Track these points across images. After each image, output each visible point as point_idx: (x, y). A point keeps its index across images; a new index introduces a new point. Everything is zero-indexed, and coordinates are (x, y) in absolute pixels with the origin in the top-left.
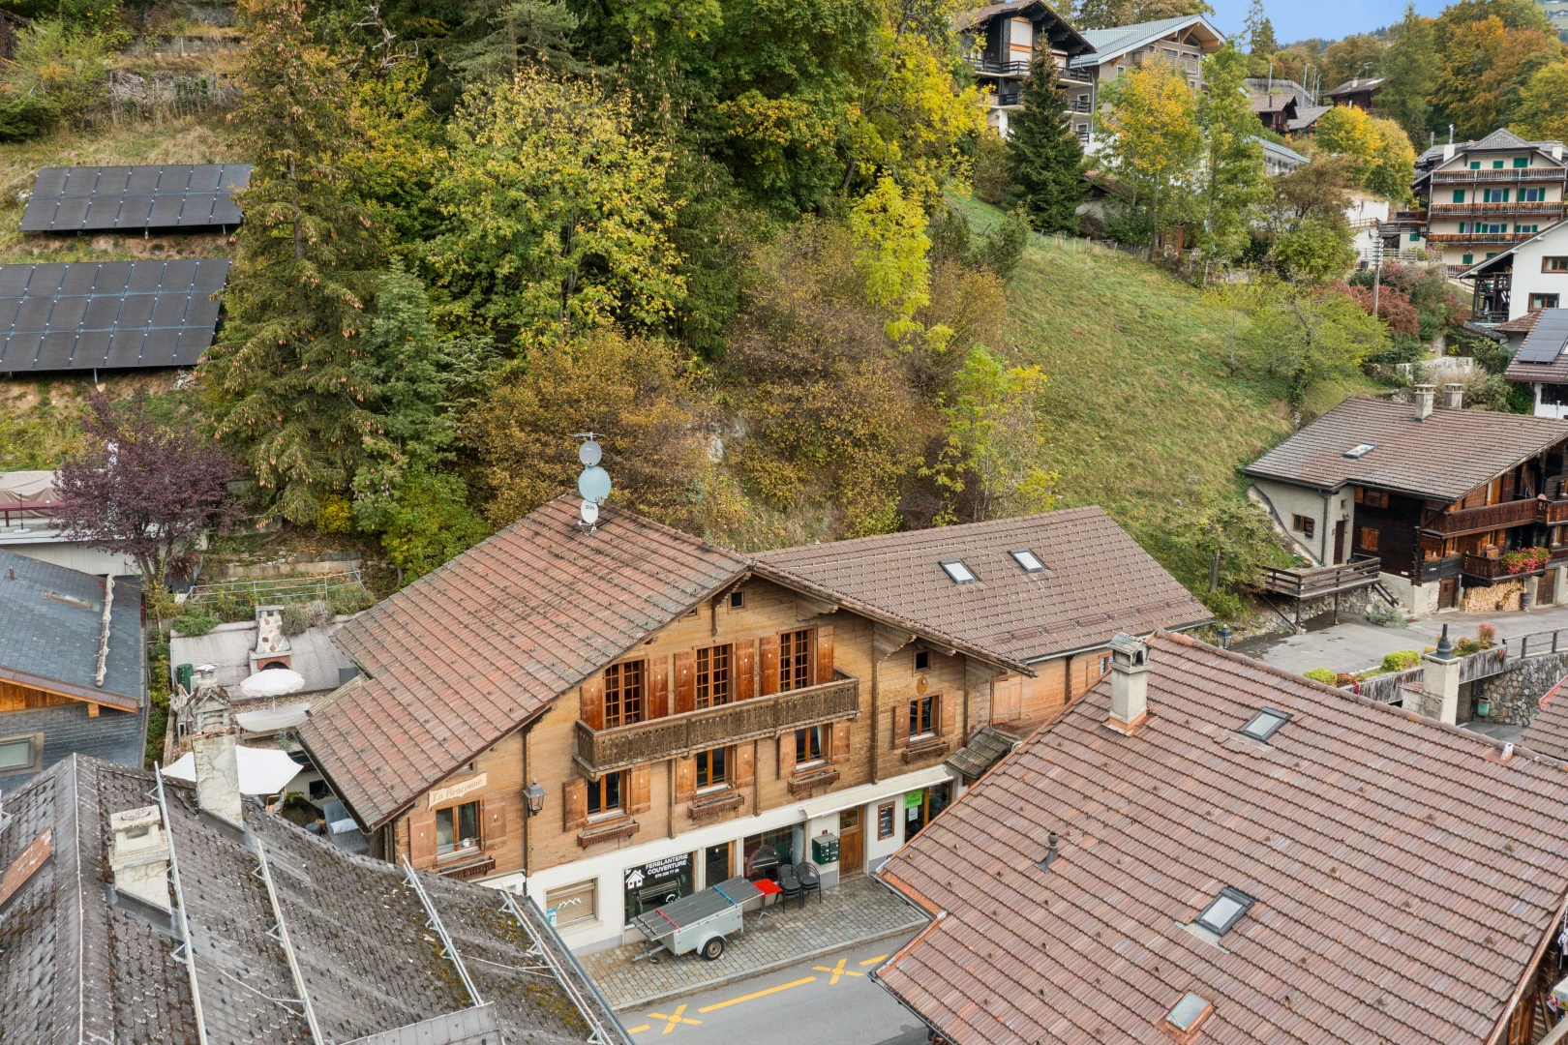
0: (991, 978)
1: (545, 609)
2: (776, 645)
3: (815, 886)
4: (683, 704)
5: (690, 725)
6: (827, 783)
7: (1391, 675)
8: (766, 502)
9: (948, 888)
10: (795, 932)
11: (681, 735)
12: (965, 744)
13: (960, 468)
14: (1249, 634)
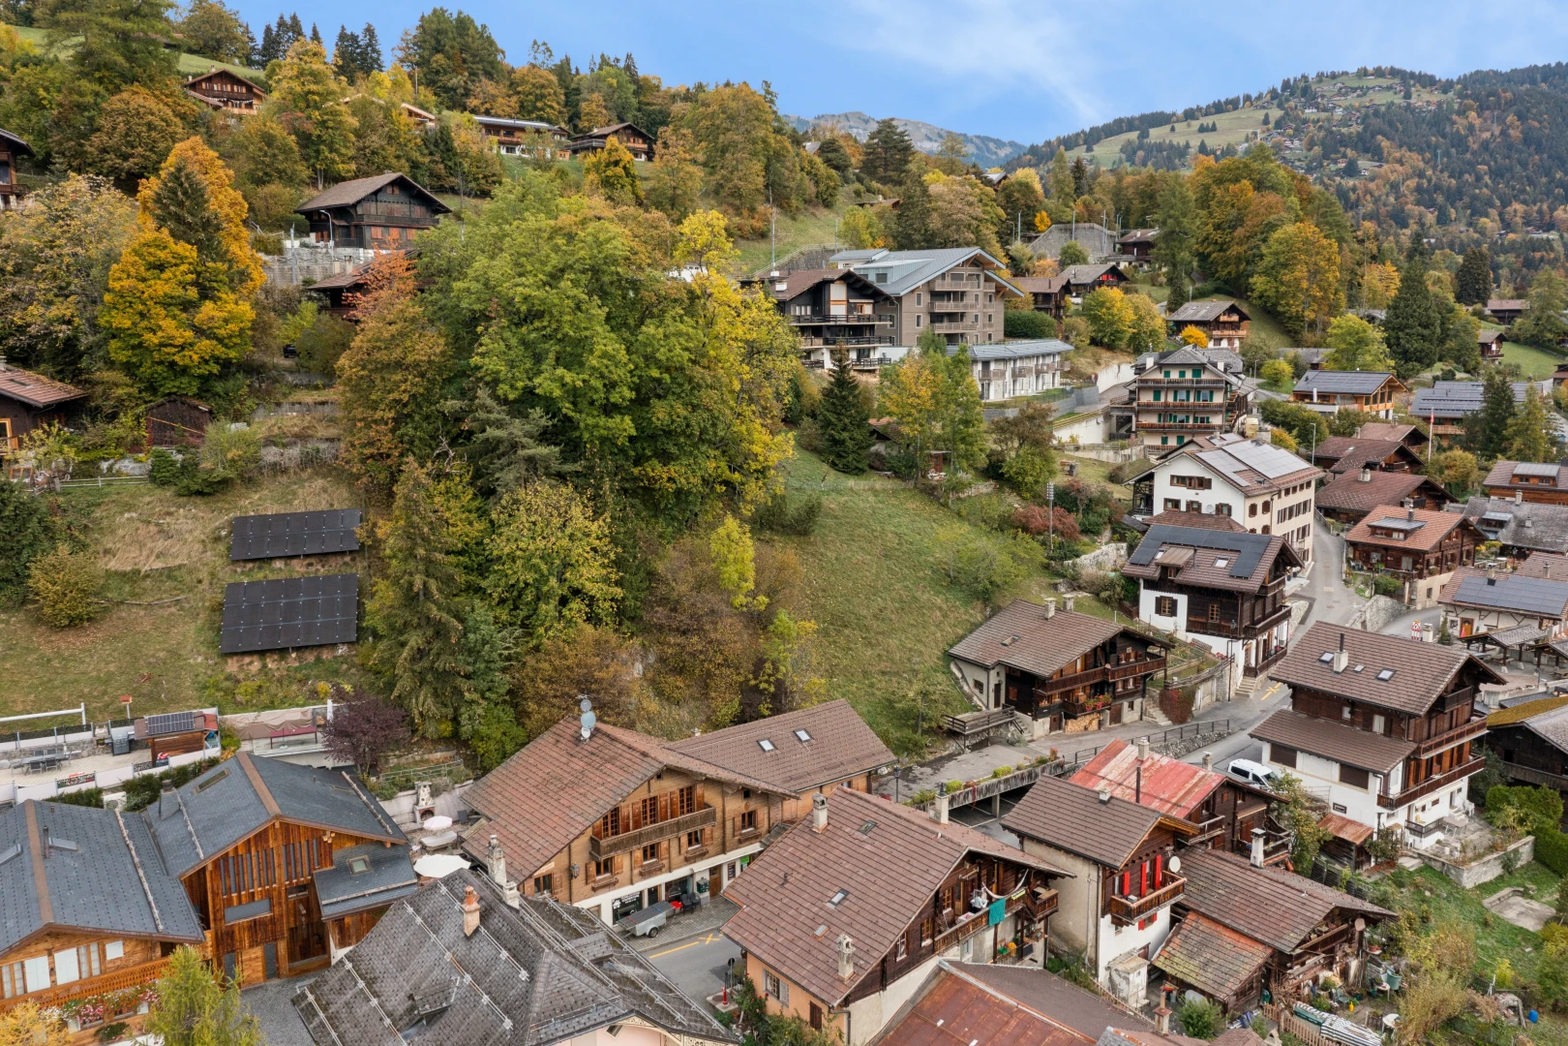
0: (760, 927)
1: (572, 785)
2: (678, 794)
3: (699, 903)
4: (637, 825)
5: (641, 834)
6: (703, 855)
7: (995, 780)
8: (668, 699)
9: (747, 897)
10: (689, 925)
11: (637, 839)
12: (769, 831)
13: (772, 679)
14: (938, 755)
